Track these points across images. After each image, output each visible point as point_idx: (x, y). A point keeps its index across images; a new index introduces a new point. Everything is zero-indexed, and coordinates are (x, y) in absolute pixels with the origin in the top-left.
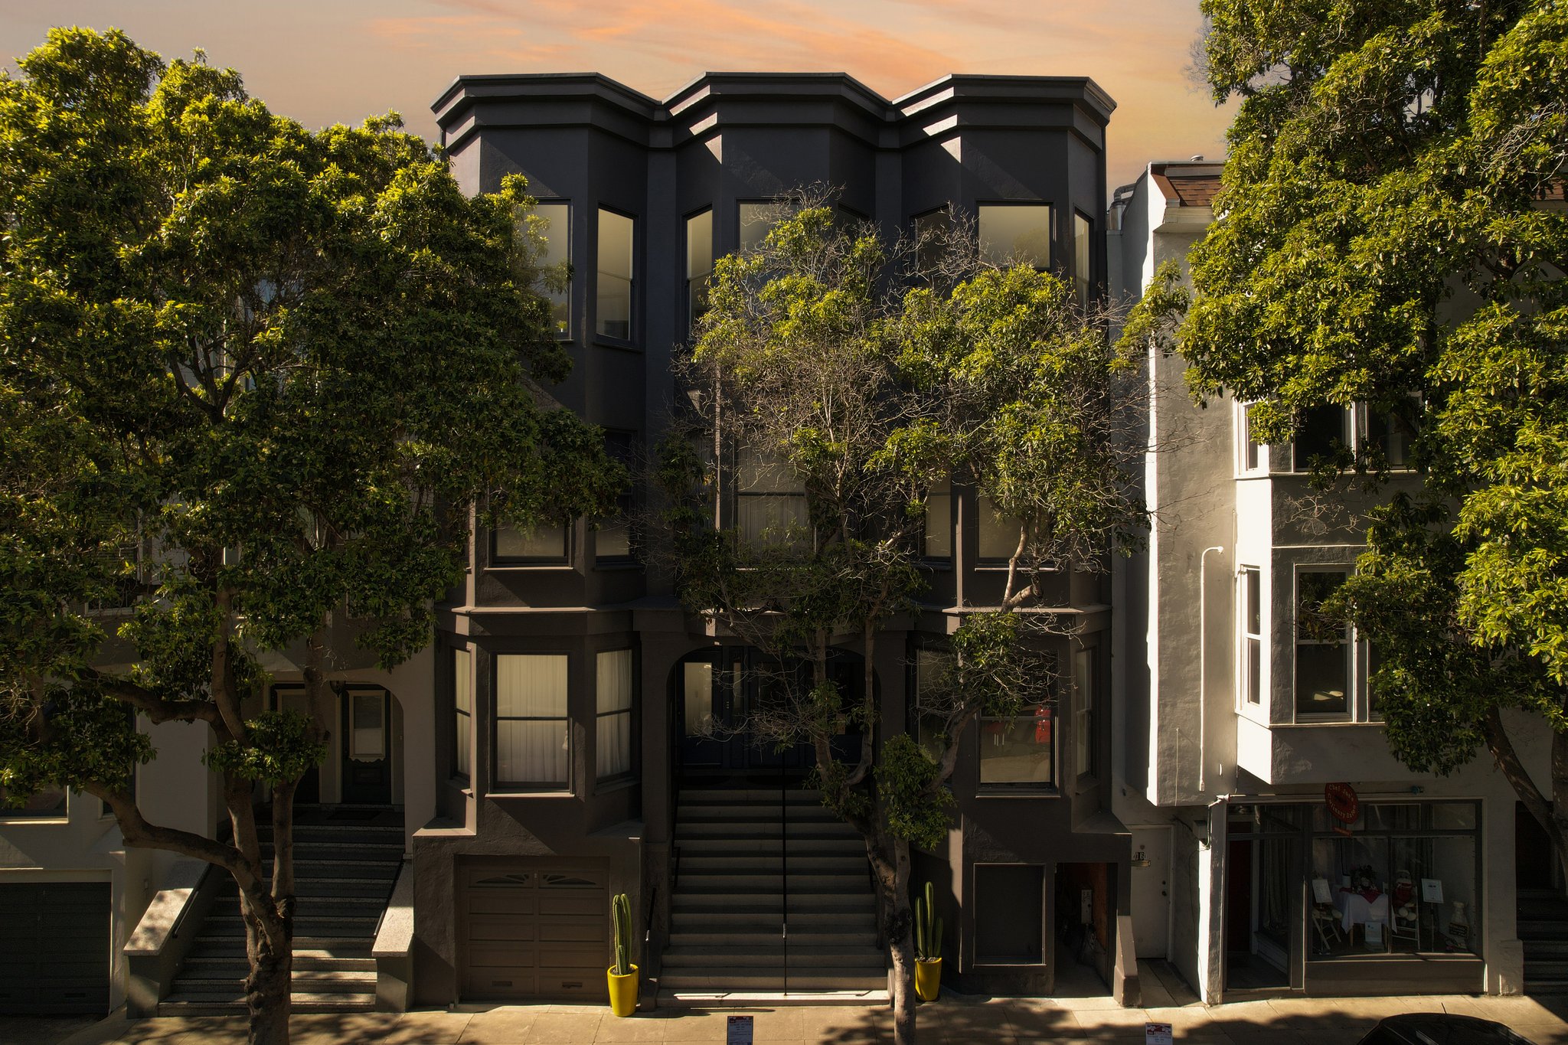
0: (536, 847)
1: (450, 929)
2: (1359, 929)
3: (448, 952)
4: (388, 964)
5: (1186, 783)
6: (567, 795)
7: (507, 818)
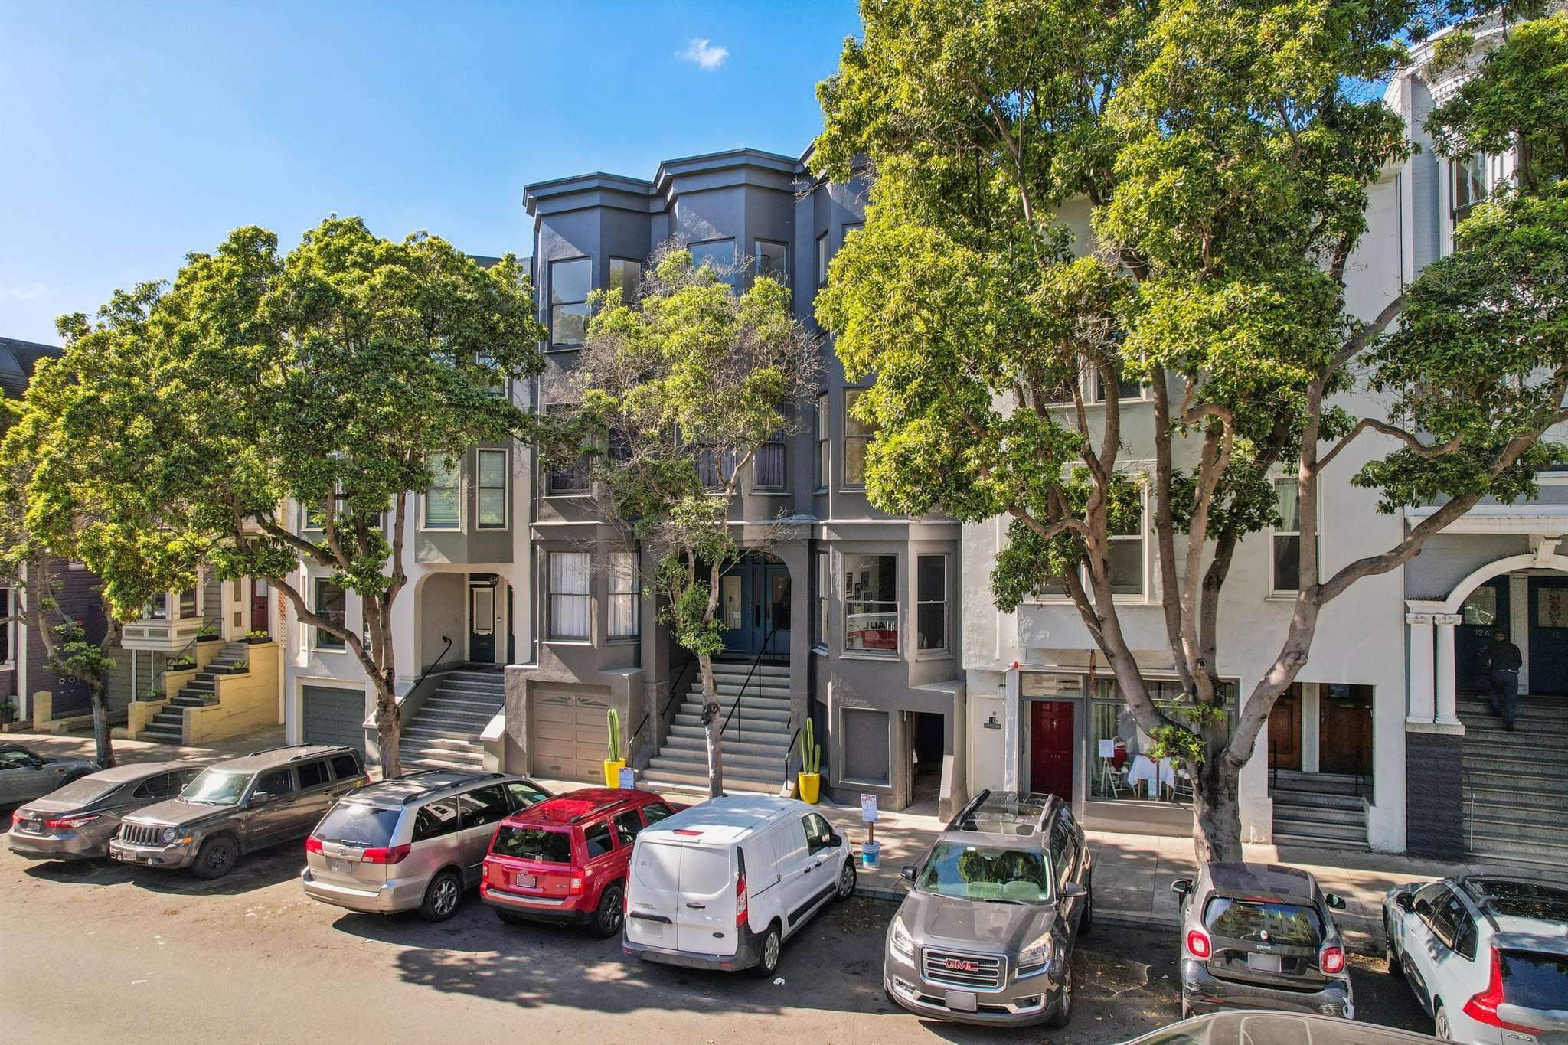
0: (570, 677)
1: (524, 727)
2: (1144, 783)
3: (522, 742)
4: (490, 746)
5: (985, 653)
6: (587, 644)
7: (555, 658)
